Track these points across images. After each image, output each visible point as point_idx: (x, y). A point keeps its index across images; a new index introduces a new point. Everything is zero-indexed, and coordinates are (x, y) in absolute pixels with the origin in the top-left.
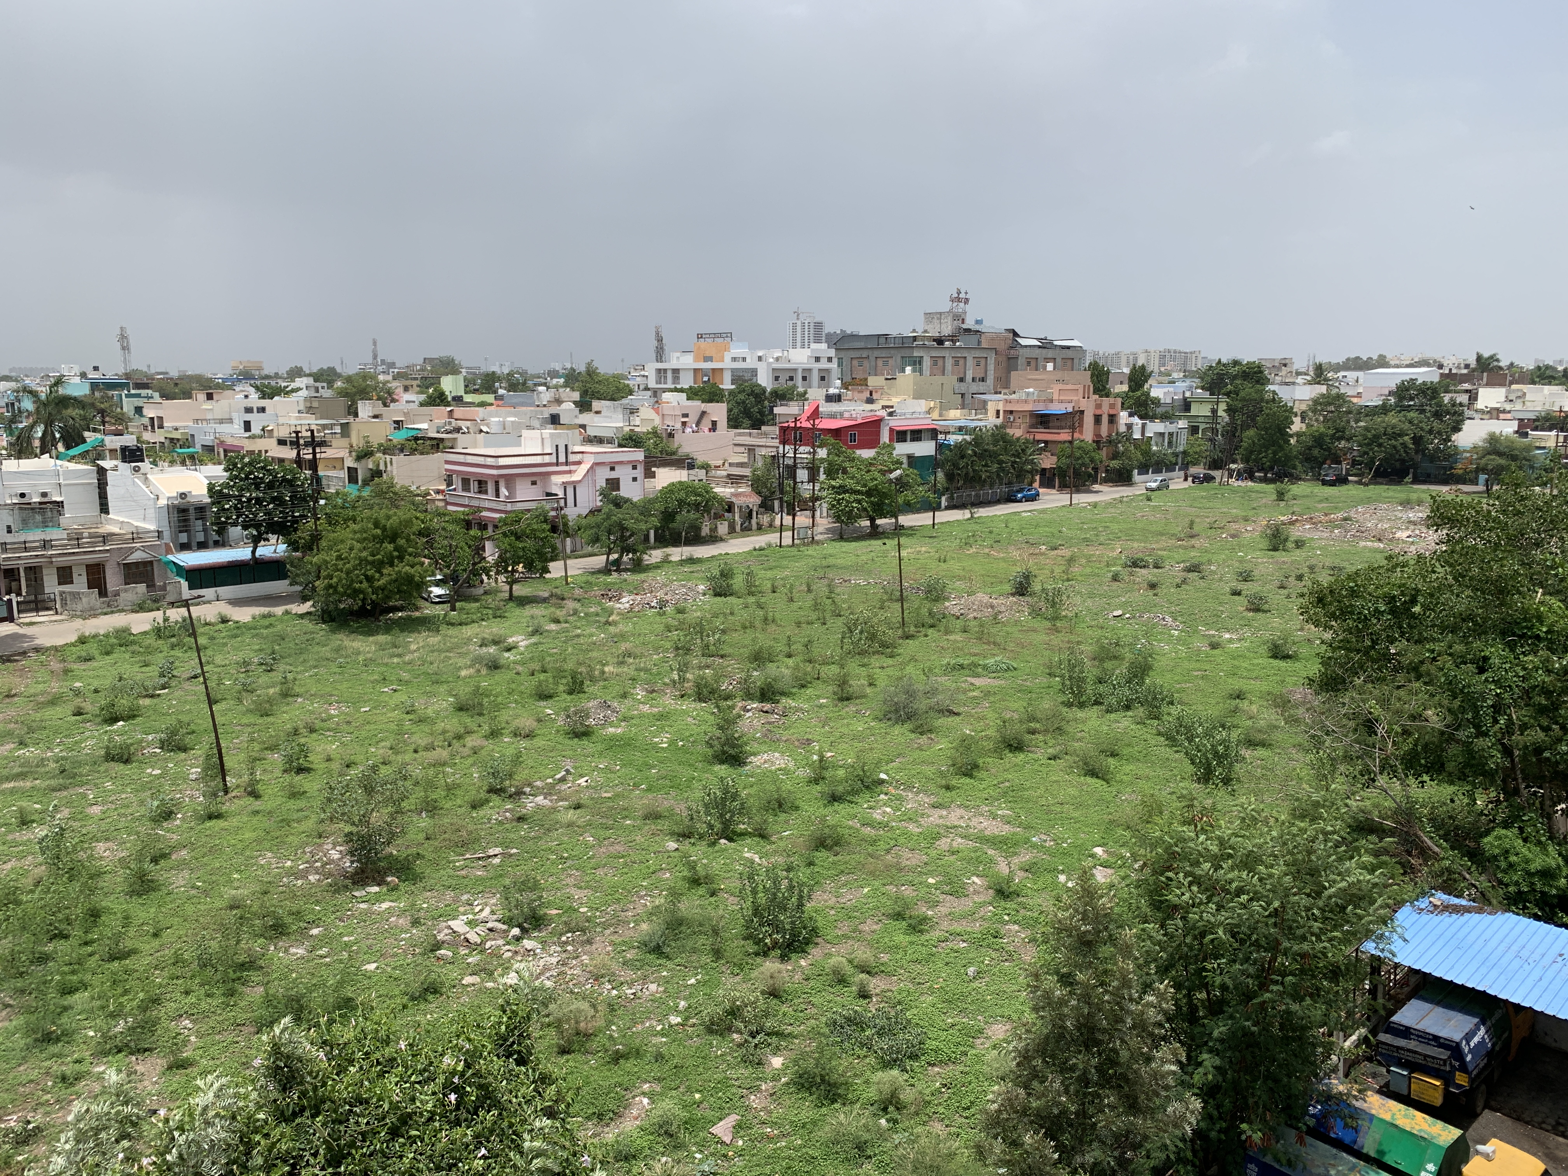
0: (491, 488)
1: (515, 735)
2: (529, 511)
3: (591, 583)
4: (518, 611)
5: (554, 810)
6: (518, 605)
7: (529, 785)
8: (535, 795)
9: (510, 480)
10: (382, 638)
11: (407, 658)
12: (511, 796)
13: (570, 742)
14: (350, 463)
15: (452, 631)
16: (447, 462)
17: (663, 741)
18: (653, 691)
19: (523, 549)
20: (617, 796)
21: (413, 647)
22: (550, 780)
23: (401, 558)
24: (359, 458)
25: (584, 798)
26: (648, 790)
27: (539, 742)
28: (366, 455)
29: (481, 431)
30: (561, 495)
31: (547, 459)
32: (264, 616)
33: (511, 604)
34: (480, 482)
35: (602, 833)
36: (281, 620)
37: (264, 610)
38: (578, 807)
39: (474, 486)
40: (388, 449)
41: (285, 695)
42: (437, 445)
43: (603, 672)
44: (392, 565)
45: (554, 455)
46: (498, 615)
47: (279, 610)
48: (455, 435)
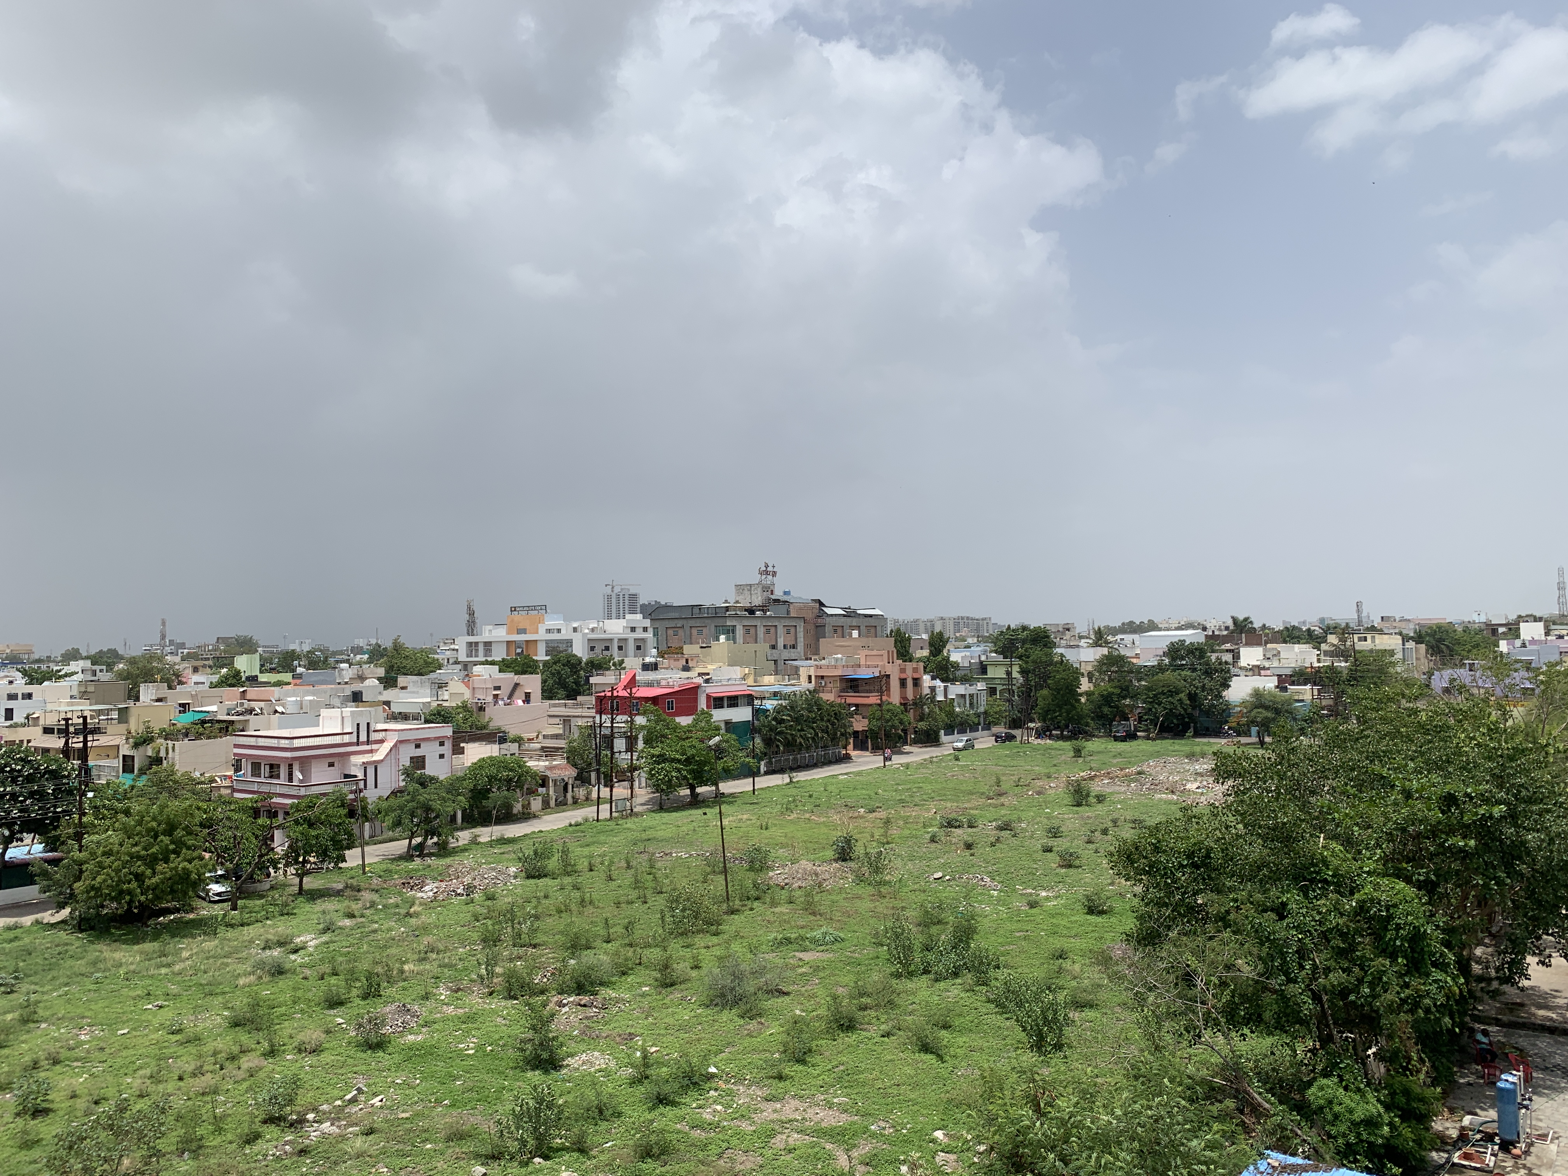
0: (283, 772)
1: (300, 1051)
2: (324, 795)
3: (391, 871)
4: (308, 907)
5: (343, 1138)
6: (308, 900)
7: (315, 1110)
8: (319, 1122)
9: (305, 763)
10: (148, 946)
11: (177, 968)
12: (291, 1125)
13: (363, 1055)
14: (125, 750)
15: (230, 934)
16: (236, 746)
17: (469, 1046)
18: (459, 989)
19: (317, 837)
20: (417, 1115)
21: (185, 954)
22: (339, 1103)
23: (177, 853)
24: (136, 745)
25: (378, 1121)
26: (452, 1105)
27: (326, 1057)
28: (145, 742)
29: (276, 712)
30: (361, 776)
31: (347, 739)
32: (9, 928)
33: (301, 899)
34: (272, 766)
35: (399, 1162)
36: (28, 931)
37: (10, 921)
38: (370, 1132)
39: (265, 770)
40: (168, 735)
41: (25, 1021)
42: (226, 728)
43: (402, 972)
44: (166, 860)
45: (355, 734)
46: (286, 912)
47: (27, 920)
48: (247, 717)
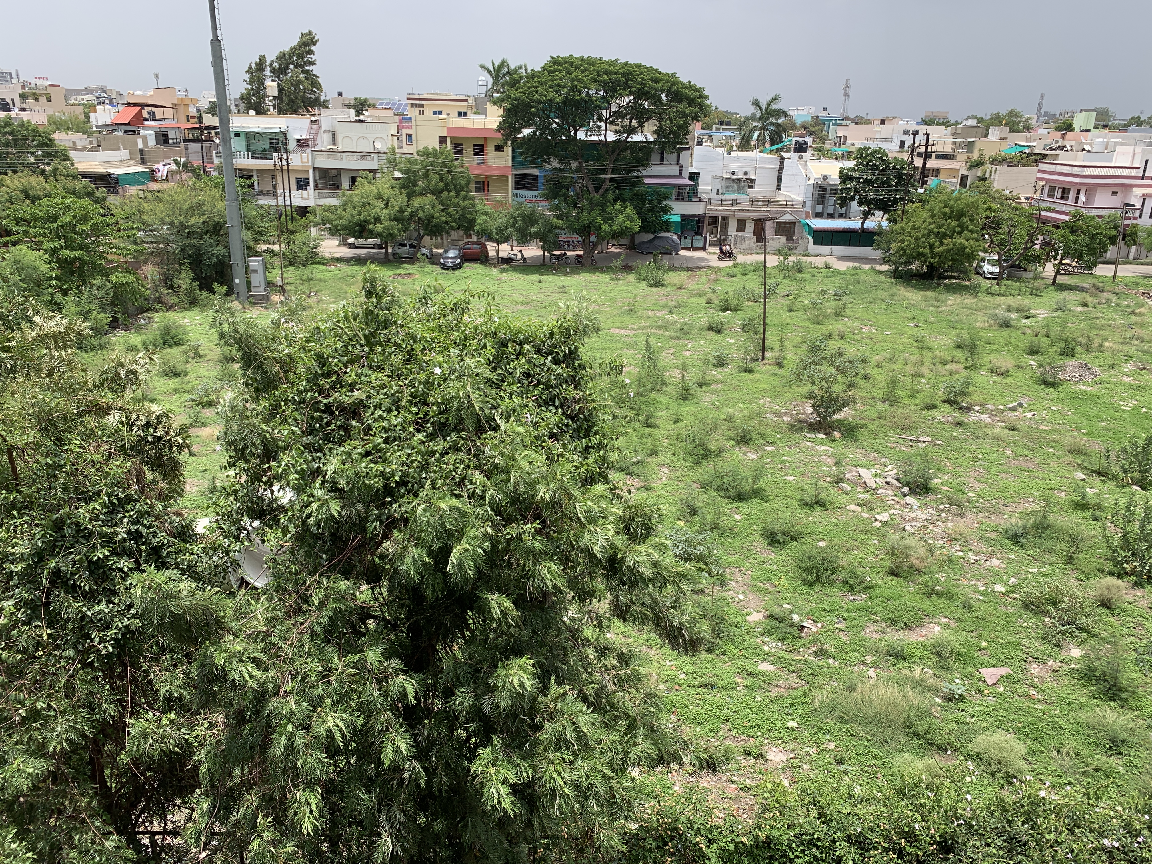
0: (1072, 195)
1: (992, 371)
6: (1057, 290)
13: (1037, 387)
14: (964, 171)
15: (989, 298)
16: (1040, 171)
20: (1055, 431)
22: (1002, 407)
25: (1022, 425)
28: (977, 165)
29: (1084, 150)
30: (1138, 206)
33: (1052, 288)
34: (1064, 190)
37: (857, 265)
46: (1035, 293)
47: (866, 267)
